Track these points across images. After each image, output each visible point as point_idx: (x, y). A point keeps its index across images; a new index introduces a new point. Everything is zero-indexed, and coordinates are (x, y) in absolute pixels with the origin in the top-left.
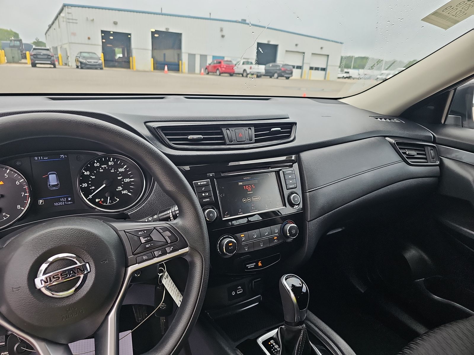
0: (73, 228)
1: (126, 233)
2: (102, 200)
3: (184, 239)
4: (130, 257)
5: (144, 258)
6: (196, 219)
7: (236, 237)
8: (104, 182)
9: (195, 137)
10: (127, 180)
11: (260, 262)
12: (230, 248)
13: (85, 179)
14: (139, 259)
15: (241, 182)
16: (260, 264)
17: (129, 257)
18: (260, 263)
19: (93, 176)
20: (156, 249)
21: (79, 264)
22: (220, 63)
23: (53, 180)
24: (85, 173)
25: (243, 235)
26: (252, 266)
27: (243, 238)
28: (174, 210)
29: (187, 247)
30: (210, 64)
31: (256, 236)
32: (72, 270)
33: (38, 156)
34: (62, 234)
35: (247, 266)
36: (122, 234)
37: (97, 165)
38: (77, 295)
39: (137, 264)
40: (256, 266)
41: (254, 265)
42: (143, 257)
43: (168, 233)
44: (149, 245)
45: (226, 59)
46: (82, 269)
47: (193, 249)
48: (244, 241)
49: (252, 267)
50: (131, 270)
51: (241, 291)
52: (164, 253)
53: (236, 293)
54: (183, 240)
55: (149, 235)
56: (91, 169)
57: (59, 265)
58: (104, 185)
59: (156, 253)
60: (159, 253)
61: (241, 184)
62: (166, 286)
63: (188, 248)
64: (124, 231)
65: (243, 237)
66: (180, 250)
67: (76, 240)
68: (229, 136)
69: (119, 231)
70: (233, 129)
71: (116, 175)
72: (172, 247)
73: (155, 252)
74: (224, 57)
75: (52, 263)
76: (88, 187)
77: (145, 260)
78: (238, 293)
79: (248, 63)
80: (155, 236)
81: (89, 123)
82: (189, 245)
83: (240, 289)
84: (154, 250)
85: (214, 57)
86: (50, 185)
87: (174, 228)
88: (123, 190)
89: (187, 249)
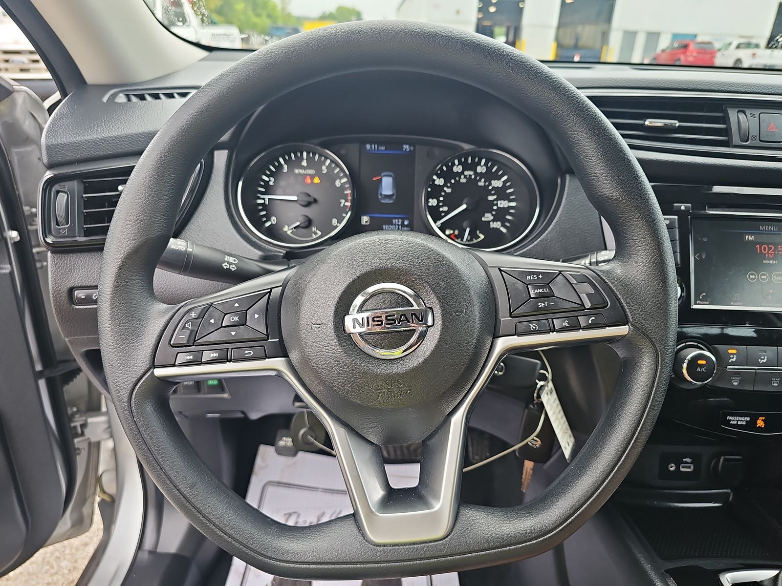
0: (414, 241)
1: (501, 273)
2: (457, 232)
3: (622, 307)
4: (505, 318)
5: (531, 328)
6: (657, 269)
7: (716, 349)
8: (465, 201)
9: (659, 123)
10: (503, 204)
11: (762, 418)
12: (699, 369)
13: (435, 192)
14: (521, 327)
15: (751, 234)
16: (760, 423)
17: (502, 319)
18: (762, 420)
19: (448, 187)
20: (558, 315)
21: (416, 307)
22: (686, 46)
23: (387, 186)
24: (437, 182)
25: (734, 351)
26: (741, 421)
27: (732, 356)
28: (595, 260)
29: (625, 325)
30: (663, 51)
31: (765, 360)
32: (404, 315)
33: (371, 144)
34: (395, 247)
35: (728, 418)
36: (495, 274)
37: (458, 169)
38: (406, 361)
39: (516, 336)
40: (751, 425)
41: (747, 421)
42: (530, 325)
43: (588, 288)
44: (546, 303)
45: (700, 39)
46: (420, 318)
47: (638, 329)
48: (733, 364)
49: (739, 423)
50: (502, 344)
51: (689, 467)
52: (575, 327)
53: (678, 468)
54: (620, 308)
55: (548, 284)
56: (448, 175)
57: (384, 301)
58: (464, 207)
59: (557, 323)
60: (564, 324)
61: (751, 238)
62: (547, 408)
63: (627, 326)
64: (499, 269)
65: (733, 354)
66: (607, 328)
67: (417, 263)
68: (743, 125)
69: (490, 267)
70: (756, 112)
71: (486, 191)
72: (593, 318)
73: (554, 320)
74: (696, 36)
75: (373, 295)
76: (438, 206)
77: (533, 331)
78: (682, 470)
79: (748, 45)
80: (559, 289)
81: (469, 40)
82: (631, 320)
83: (688, 463)
84: (555, 316)
85: (675, 36)
86: (381, 194)
87: (601, 278)
88: (493, 221)
89: (623, 330)
